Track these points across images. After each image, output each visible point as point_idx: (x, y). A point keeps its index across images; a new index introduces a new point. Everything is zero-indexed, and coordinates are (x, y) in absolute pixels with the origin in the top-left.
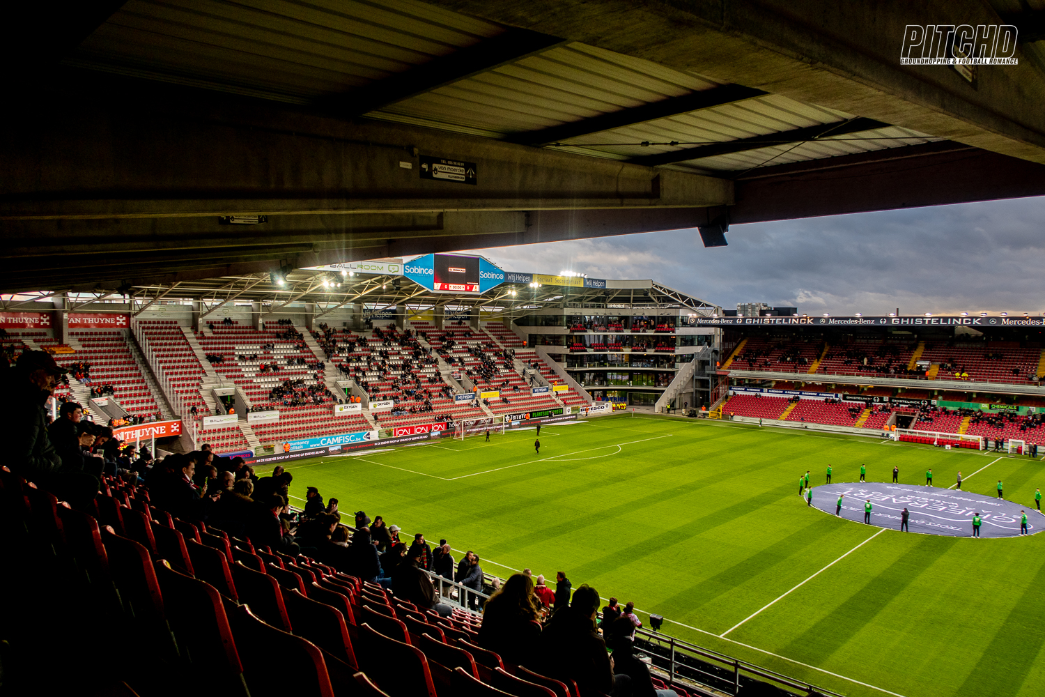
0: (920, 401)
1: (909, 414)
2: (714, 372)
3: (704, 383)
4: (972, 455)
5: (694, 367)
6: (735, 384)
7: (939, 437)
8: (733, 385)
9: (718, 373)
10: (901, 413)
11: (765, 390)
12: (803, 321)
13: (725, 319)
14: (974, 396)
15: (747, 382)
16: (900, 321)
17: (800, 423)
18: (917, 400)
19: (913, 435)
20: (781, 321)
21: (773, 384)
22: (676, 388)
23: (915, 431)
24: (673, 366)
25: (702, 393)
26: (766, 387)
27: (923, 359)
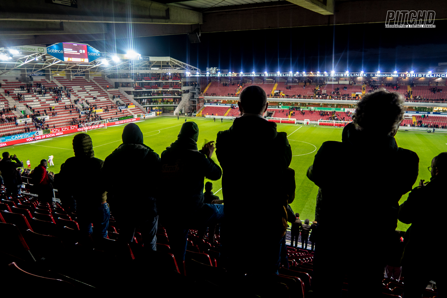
0: (275, 106)
1: (271, 111)
2: (198, 97)
3: (194, 102)
4: (292, 126)
5: (190, 95)
6: (207, 102)
7: (282, 120)
8: (206, 102)
9: (200, 98)
10: (269, 111)
11: (218, 104)
12: (233, 75)
13: (202, 74)
14: (294, 104)
15: (211, 101)
16: (269, 75)
17: (232, 117)
18: (274, 106)
19: (273, 119)
20: (224, 75)
21: (222, 101)
22: (182, 104)
23: (273, 118)
24: (181, 95)
25: (193, 106)
26: (219, 103)
27: (276, 90)
